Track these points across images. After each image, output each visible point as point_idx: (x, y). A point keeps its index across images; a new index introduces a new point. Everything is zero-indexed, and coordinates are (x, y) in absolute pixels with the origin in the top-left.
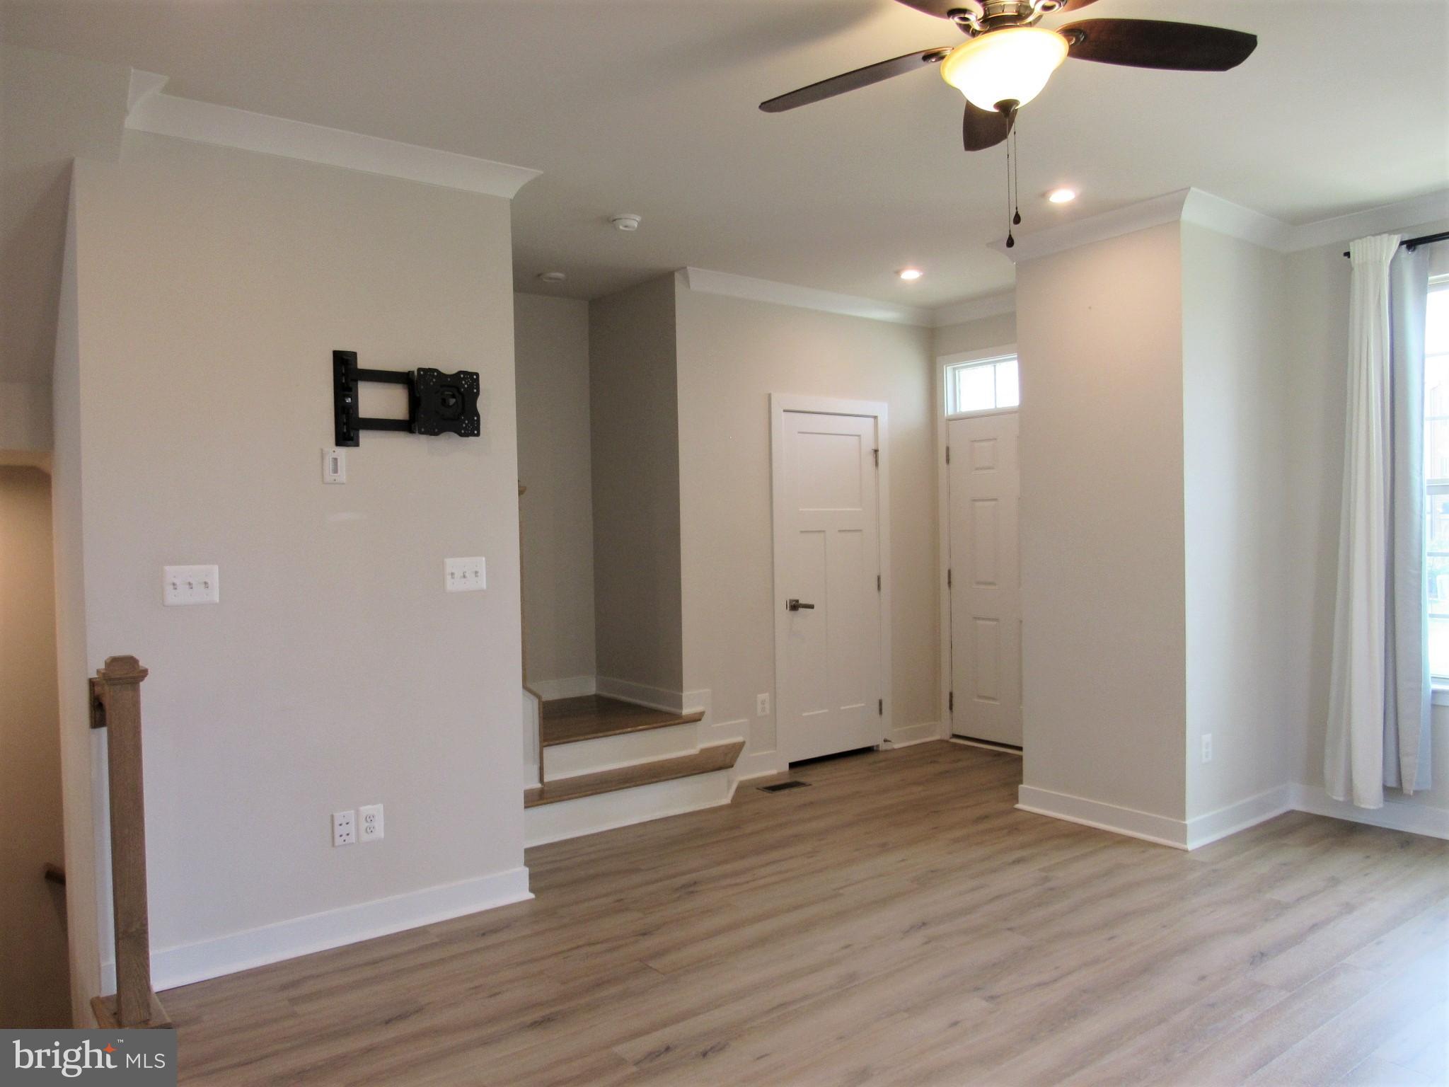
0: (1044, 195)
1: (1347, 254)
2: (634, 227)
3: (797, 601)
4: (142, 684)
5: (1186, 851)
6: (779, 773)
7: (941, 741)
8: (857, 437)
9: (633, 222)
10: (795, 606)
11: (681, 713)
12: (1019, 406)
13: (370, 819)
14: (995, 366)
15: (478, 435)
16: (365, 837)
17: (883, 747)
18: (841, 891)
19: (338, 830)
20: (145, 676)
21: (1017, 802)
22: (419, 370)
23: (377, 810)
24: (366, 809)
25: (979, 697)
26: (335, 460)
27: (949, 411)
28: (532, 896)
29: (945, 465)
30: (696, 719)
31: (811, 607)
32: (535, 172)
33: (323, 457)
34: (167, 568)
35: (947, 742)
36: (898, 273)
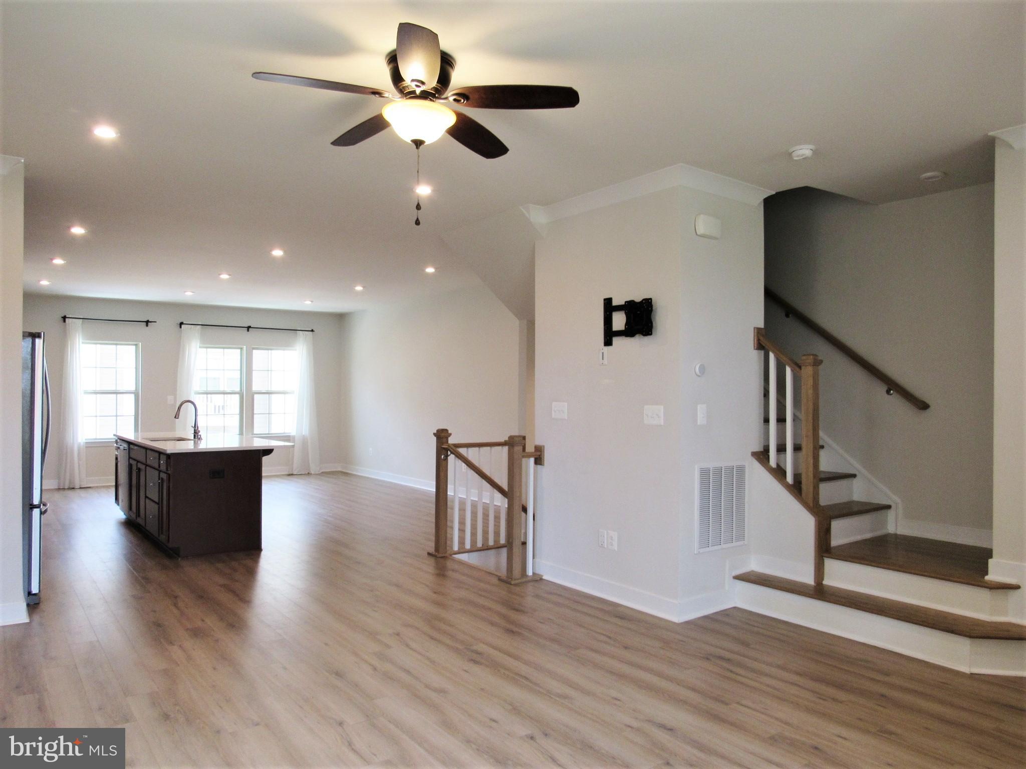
13: (612, 538)
15: (652, 334)
16: (610, 547)
19: (600, 538)
23: (615, 535)
24: (611, 533)
26: (603, 353)
33: (599, 352)
34: (553, 403)
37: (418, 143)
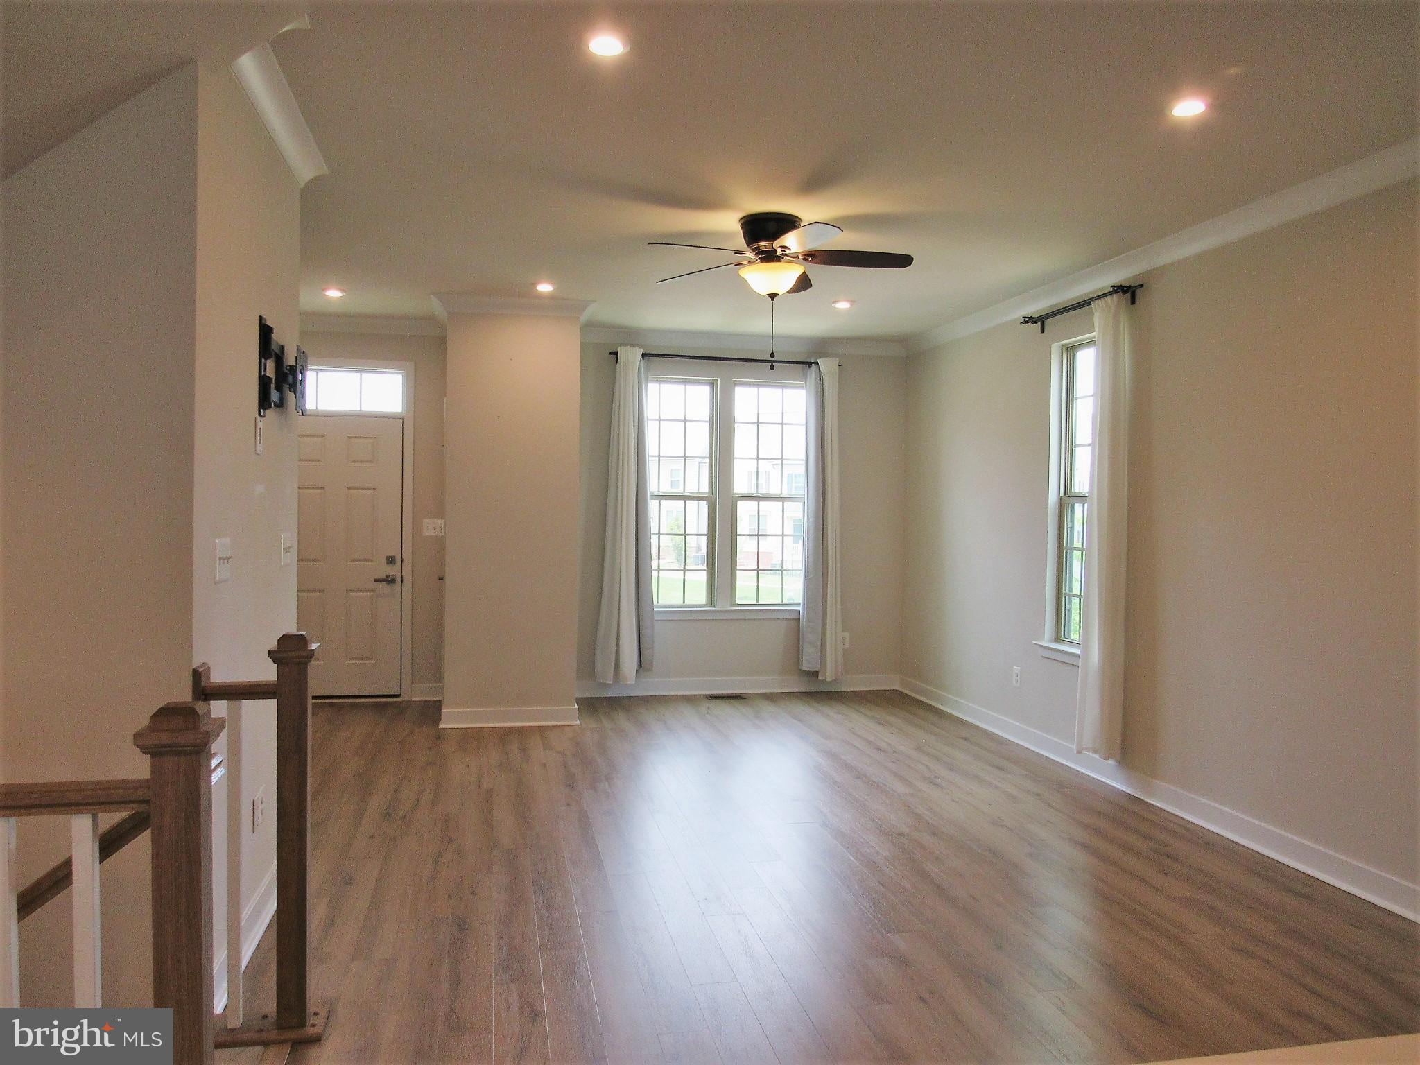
0: (534, 284)
1: (615, 353)
21: (441, 724)
26: (260, 429)
33: (256, 427)
36: (324, 290)
37: (773, 296)
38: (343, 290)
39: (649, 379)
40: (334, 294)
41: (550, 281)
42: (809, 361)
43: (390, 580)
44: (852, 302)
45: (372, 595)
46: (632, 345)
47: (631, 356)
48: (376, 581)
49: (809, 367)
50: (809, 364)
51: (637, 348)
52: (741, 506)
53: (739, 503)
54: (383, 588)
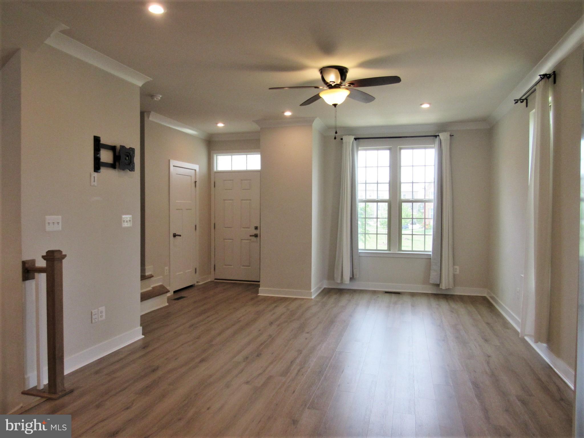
0: (283, 112)
1: (342, 139)
2: (158, 99)
3: (175, 234)
4: (64, 261)
5: (312, 299)
6: (171, 295)
7: (211, 282)
8: (190, 177)
9: (159, 97)
10: (175, 235)
11: (145, 275)
12: (261, 170)
13: (101, 312)
14: (232, 156)
15: (134, 171)
16: (100, 319)
17: (196, 284)
18: (239, 320)
19: (94, 317)
20: (65, 257)
21: (258, 293)
22: (121, 146)
23: (103, 309)
24: (101, 309)
25: (226, 265)
26: (94, 177)
27: (215, 170)
28: (143, 336)
29: (214, 188)
30: (151, 276)
31: (180, 236)
32: (150, 79)
33: (91, 176)
34: (46, 217)
35: (213, 281)
36: (217, 124)
37: (335, 105)
38: (224, 124)
39: (359, 149)
40: (220, 125)
41: (290, 110)
42: (436, 135)
43: (256, 236)
44: (430, 104)
45: (250, 242)
46: (350, 135)
47: (349, 140)
48: (250, 236)
49: (436, 138)
50: (436, 136)
51: (351, 136)
52: (404, 204)
53: (403, 204)
54: (254, 238)
